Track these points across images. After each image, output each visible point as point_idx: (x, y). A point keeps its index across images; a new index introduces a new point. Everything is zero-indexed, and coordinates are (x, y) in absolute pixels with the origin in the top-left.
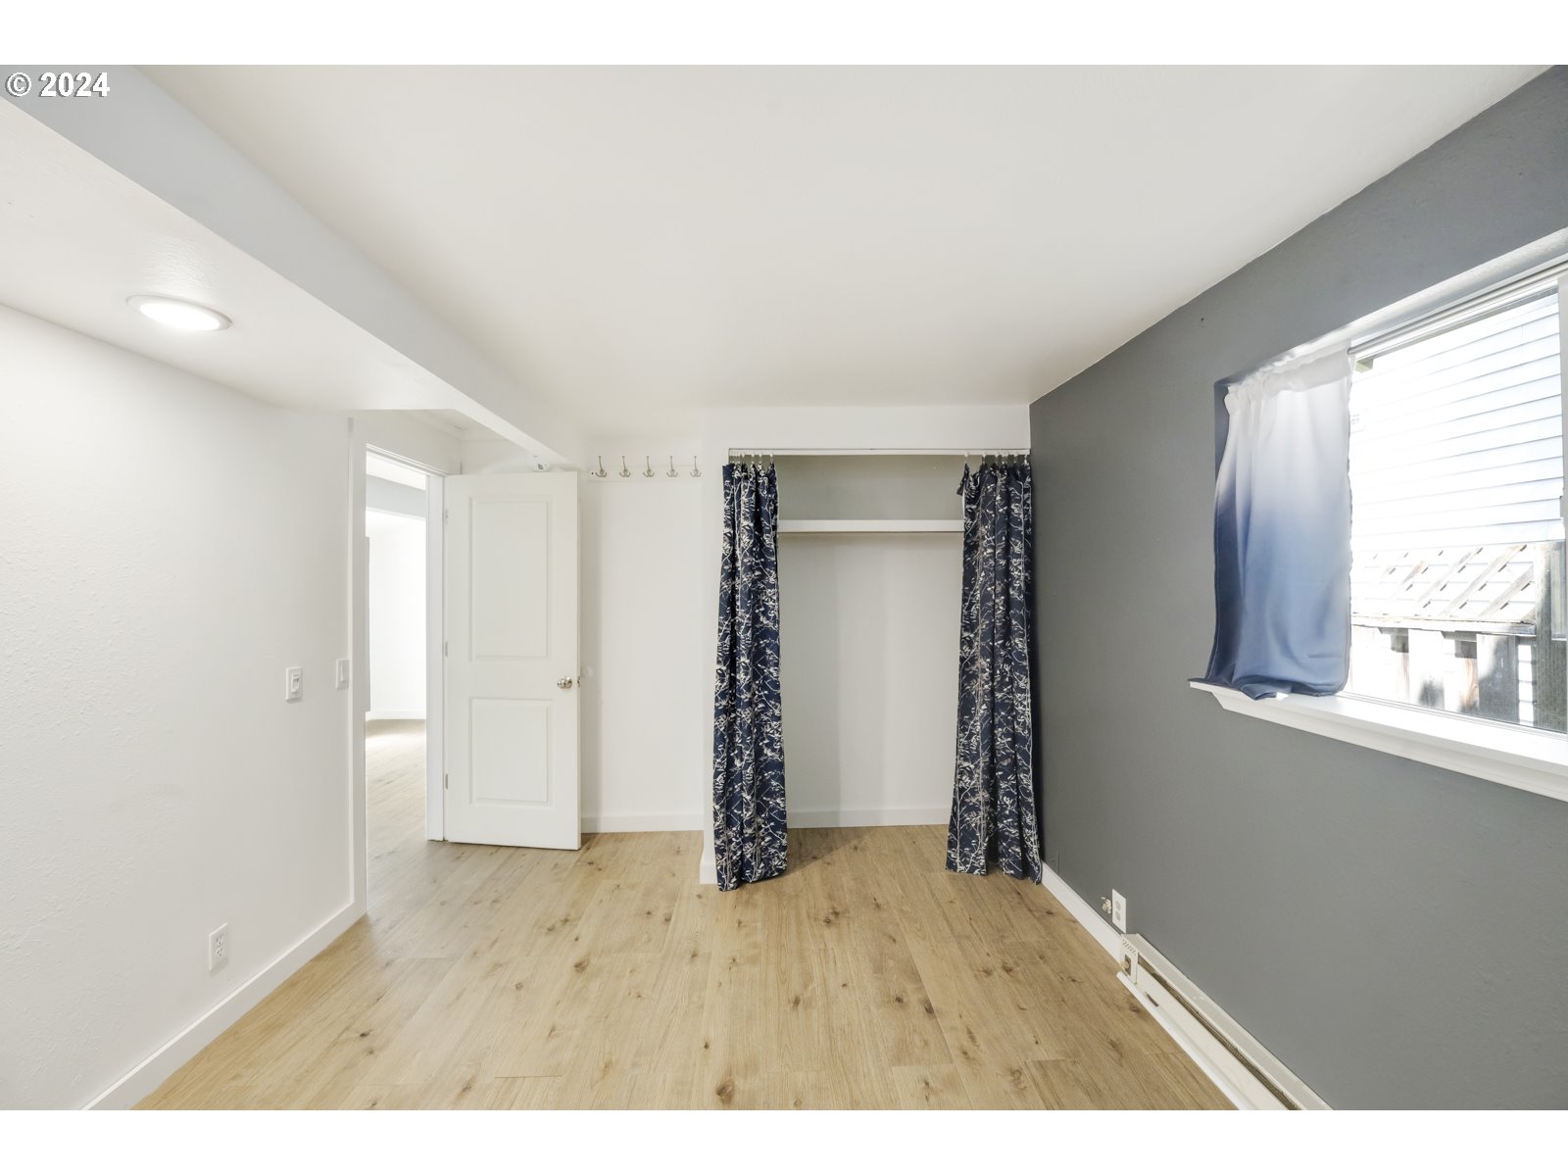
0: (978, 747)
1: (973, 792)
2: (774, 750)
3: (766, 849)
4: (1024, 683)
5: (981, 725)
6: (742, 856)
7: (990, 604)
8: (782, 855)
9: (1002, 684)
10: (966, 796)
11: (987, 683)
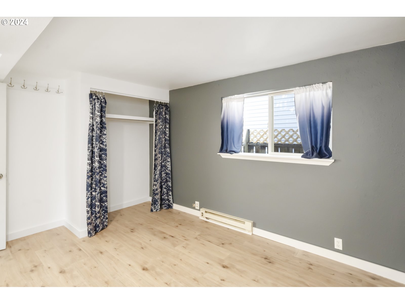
0: (158, 178)
1: (157, 190)
2: (104, 187)
3: (102, 220)
4: (169, 160)
5: (159, 172)
6: (96, 224)
7: (161, 140)
8: (107, 221)
9: (164, 160)
10: (155, 191)
11: (160, 161)
